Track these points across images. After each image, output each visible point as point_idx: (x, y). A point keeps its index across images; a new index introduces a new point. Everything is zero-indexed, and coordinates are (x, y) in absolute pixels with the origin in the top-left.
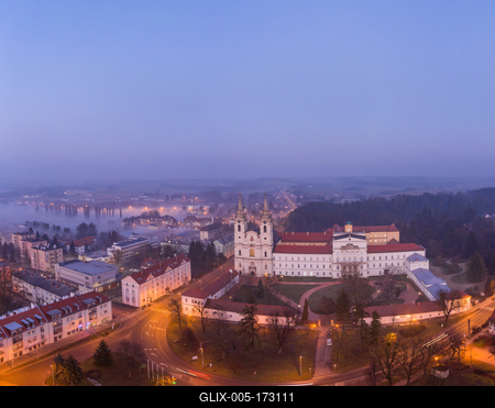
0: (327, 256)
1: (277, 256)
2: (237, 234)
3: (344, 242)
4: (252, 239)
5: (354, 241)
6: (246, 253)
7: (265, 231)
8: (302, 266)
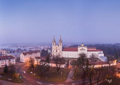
0: (76, 52)
1: (63, 52)
2: (53, 46)
3: (81, 48)
4: (57, 47)
5: (84, 48)
6: (55, 51)
7: (60, 45)
8: (70, 55)
